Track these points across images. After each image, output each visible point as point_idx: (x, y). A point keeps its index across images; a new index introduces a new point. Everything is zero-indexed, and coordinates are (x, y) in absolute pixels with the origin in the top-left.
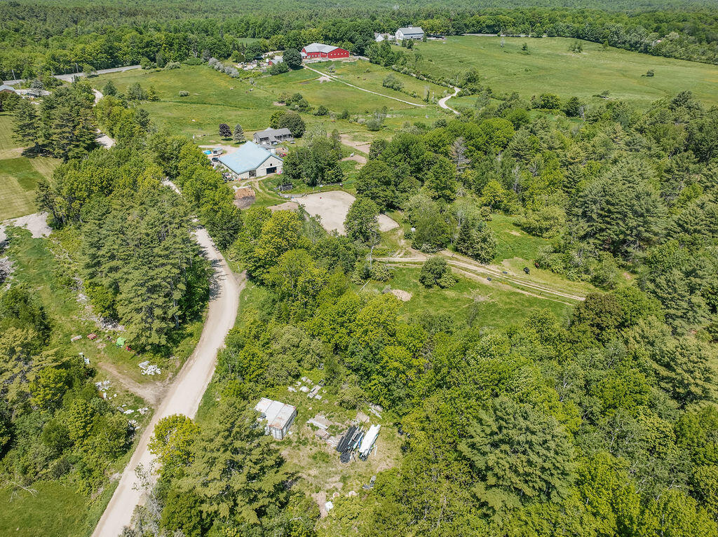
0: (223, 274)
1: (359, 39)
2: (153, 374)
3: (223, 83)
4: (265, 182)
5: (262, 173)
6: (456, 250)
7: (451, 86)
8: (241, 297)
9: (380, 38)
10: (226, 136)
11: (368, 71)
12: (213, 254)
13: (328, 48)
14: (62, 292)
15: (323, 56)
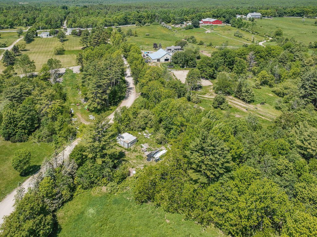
0: (132, 92)
1: (227, 16)
2: (92, 119)
3: (165, 32)
4: (163, 64)
5: (162, 60)
6: (236, 97)
7: (268, 37)
8: (135, 101)
9: (238, 16)
10: (155, 48)
11: (229, 30)
12: (132, 85)
13: (213, 20)
14: (74, 90)
15: (210, 23)
